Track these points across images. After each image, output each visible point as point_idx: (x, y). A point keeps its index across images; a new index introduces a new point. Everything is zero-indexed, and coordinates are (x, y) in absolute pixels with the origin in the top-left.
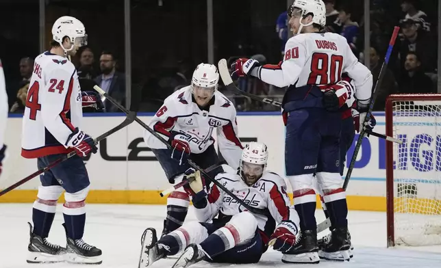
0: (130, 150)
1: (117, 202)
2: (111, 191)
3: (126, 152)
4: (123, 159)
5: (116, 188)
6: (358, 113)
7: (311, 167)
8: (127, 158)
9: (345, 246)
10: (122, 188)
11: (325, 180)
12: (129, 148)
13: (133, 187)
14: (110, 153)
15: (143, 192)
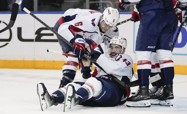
0: (36, 35)
1: (28, 68)
2: (24, 61)
3: (34, 37)
4: (31, 40)
5: (27, 59)
6: (181, 10)
7: (152, 47)
8: (34, 40)
9: (171, 96)
10: (31, 59)
11: (161, 54)
12: (36, 34)
13: (38, 59)
14: (24, 37)
15: (45, 61)
